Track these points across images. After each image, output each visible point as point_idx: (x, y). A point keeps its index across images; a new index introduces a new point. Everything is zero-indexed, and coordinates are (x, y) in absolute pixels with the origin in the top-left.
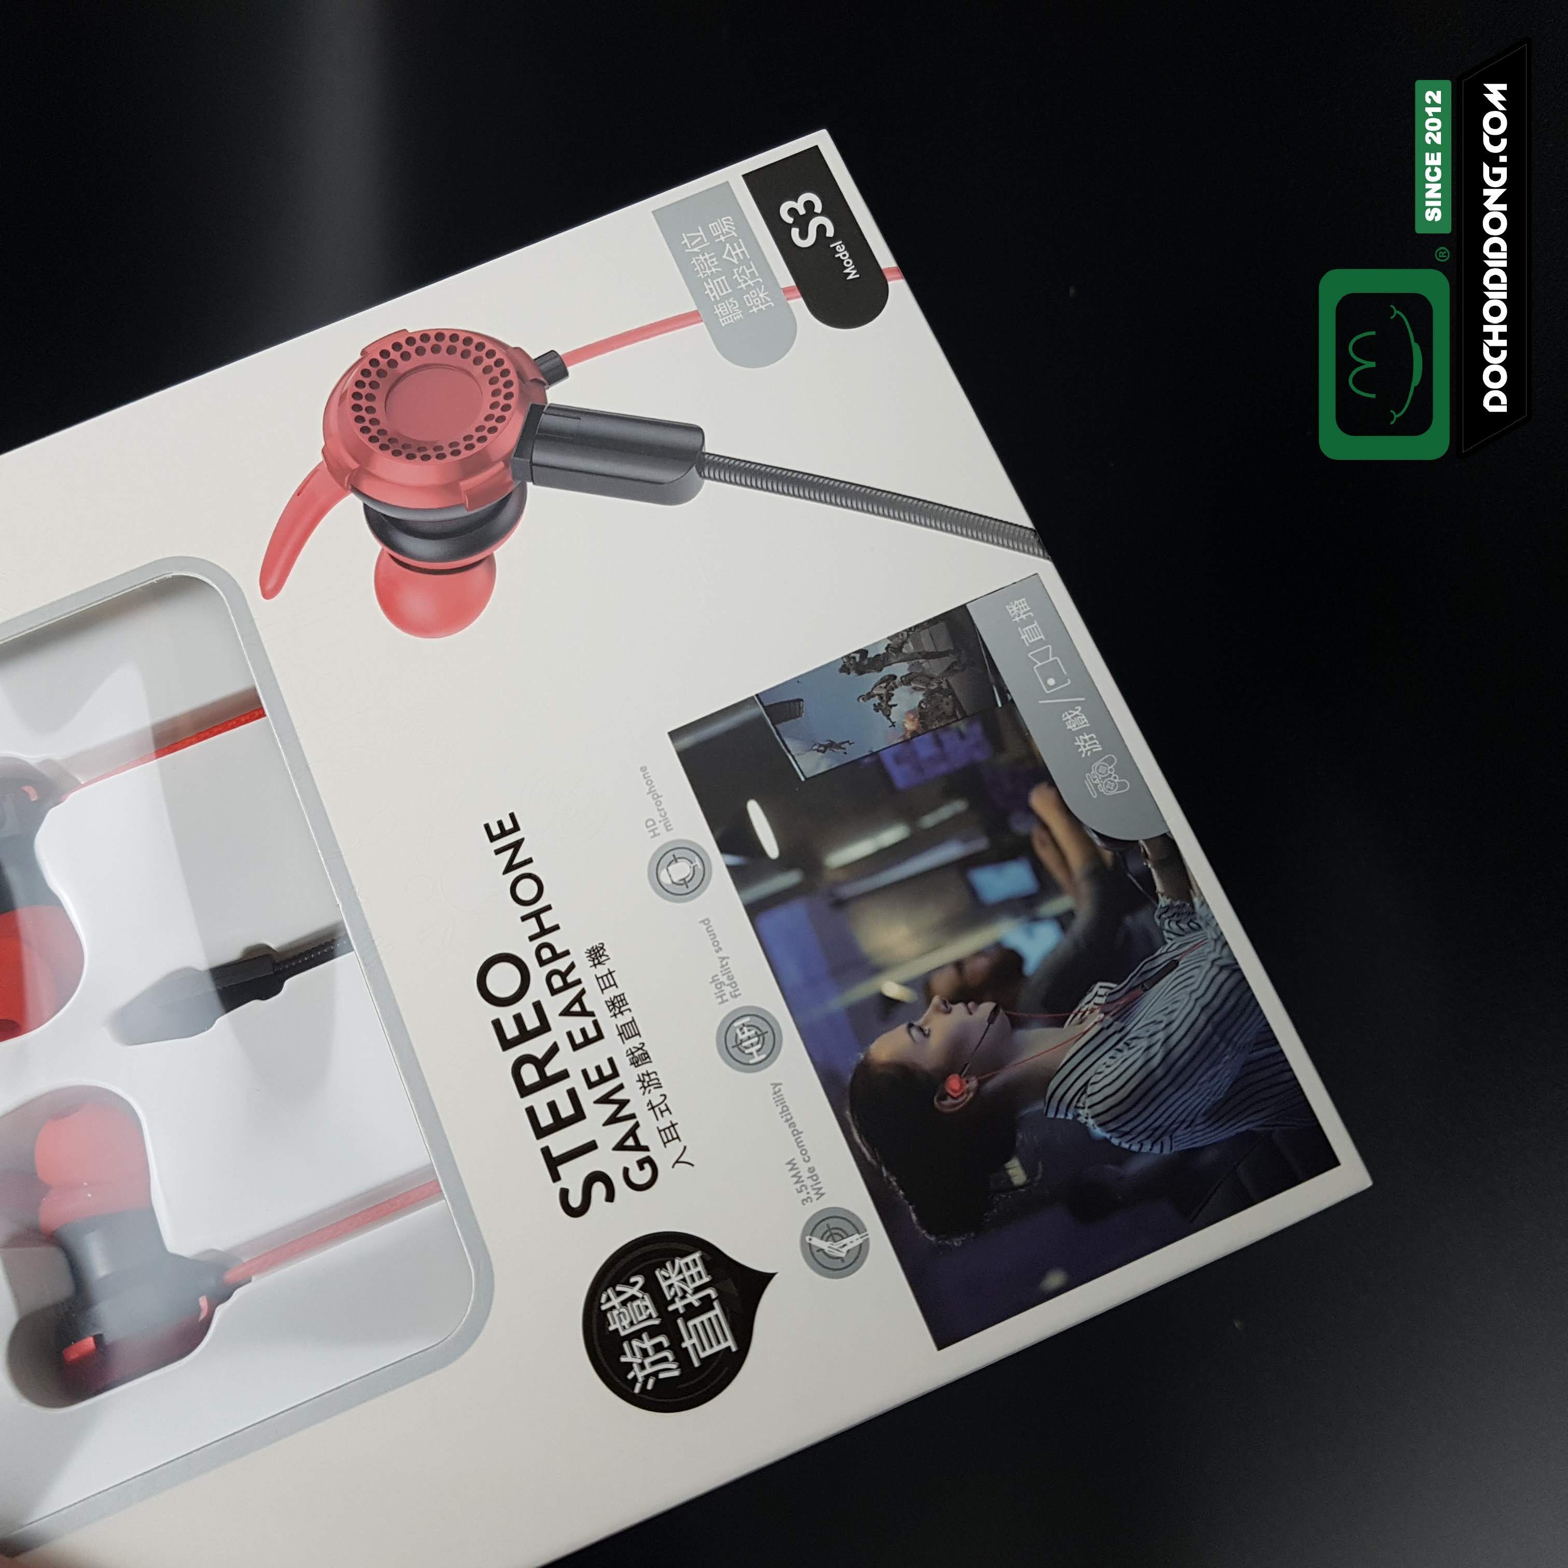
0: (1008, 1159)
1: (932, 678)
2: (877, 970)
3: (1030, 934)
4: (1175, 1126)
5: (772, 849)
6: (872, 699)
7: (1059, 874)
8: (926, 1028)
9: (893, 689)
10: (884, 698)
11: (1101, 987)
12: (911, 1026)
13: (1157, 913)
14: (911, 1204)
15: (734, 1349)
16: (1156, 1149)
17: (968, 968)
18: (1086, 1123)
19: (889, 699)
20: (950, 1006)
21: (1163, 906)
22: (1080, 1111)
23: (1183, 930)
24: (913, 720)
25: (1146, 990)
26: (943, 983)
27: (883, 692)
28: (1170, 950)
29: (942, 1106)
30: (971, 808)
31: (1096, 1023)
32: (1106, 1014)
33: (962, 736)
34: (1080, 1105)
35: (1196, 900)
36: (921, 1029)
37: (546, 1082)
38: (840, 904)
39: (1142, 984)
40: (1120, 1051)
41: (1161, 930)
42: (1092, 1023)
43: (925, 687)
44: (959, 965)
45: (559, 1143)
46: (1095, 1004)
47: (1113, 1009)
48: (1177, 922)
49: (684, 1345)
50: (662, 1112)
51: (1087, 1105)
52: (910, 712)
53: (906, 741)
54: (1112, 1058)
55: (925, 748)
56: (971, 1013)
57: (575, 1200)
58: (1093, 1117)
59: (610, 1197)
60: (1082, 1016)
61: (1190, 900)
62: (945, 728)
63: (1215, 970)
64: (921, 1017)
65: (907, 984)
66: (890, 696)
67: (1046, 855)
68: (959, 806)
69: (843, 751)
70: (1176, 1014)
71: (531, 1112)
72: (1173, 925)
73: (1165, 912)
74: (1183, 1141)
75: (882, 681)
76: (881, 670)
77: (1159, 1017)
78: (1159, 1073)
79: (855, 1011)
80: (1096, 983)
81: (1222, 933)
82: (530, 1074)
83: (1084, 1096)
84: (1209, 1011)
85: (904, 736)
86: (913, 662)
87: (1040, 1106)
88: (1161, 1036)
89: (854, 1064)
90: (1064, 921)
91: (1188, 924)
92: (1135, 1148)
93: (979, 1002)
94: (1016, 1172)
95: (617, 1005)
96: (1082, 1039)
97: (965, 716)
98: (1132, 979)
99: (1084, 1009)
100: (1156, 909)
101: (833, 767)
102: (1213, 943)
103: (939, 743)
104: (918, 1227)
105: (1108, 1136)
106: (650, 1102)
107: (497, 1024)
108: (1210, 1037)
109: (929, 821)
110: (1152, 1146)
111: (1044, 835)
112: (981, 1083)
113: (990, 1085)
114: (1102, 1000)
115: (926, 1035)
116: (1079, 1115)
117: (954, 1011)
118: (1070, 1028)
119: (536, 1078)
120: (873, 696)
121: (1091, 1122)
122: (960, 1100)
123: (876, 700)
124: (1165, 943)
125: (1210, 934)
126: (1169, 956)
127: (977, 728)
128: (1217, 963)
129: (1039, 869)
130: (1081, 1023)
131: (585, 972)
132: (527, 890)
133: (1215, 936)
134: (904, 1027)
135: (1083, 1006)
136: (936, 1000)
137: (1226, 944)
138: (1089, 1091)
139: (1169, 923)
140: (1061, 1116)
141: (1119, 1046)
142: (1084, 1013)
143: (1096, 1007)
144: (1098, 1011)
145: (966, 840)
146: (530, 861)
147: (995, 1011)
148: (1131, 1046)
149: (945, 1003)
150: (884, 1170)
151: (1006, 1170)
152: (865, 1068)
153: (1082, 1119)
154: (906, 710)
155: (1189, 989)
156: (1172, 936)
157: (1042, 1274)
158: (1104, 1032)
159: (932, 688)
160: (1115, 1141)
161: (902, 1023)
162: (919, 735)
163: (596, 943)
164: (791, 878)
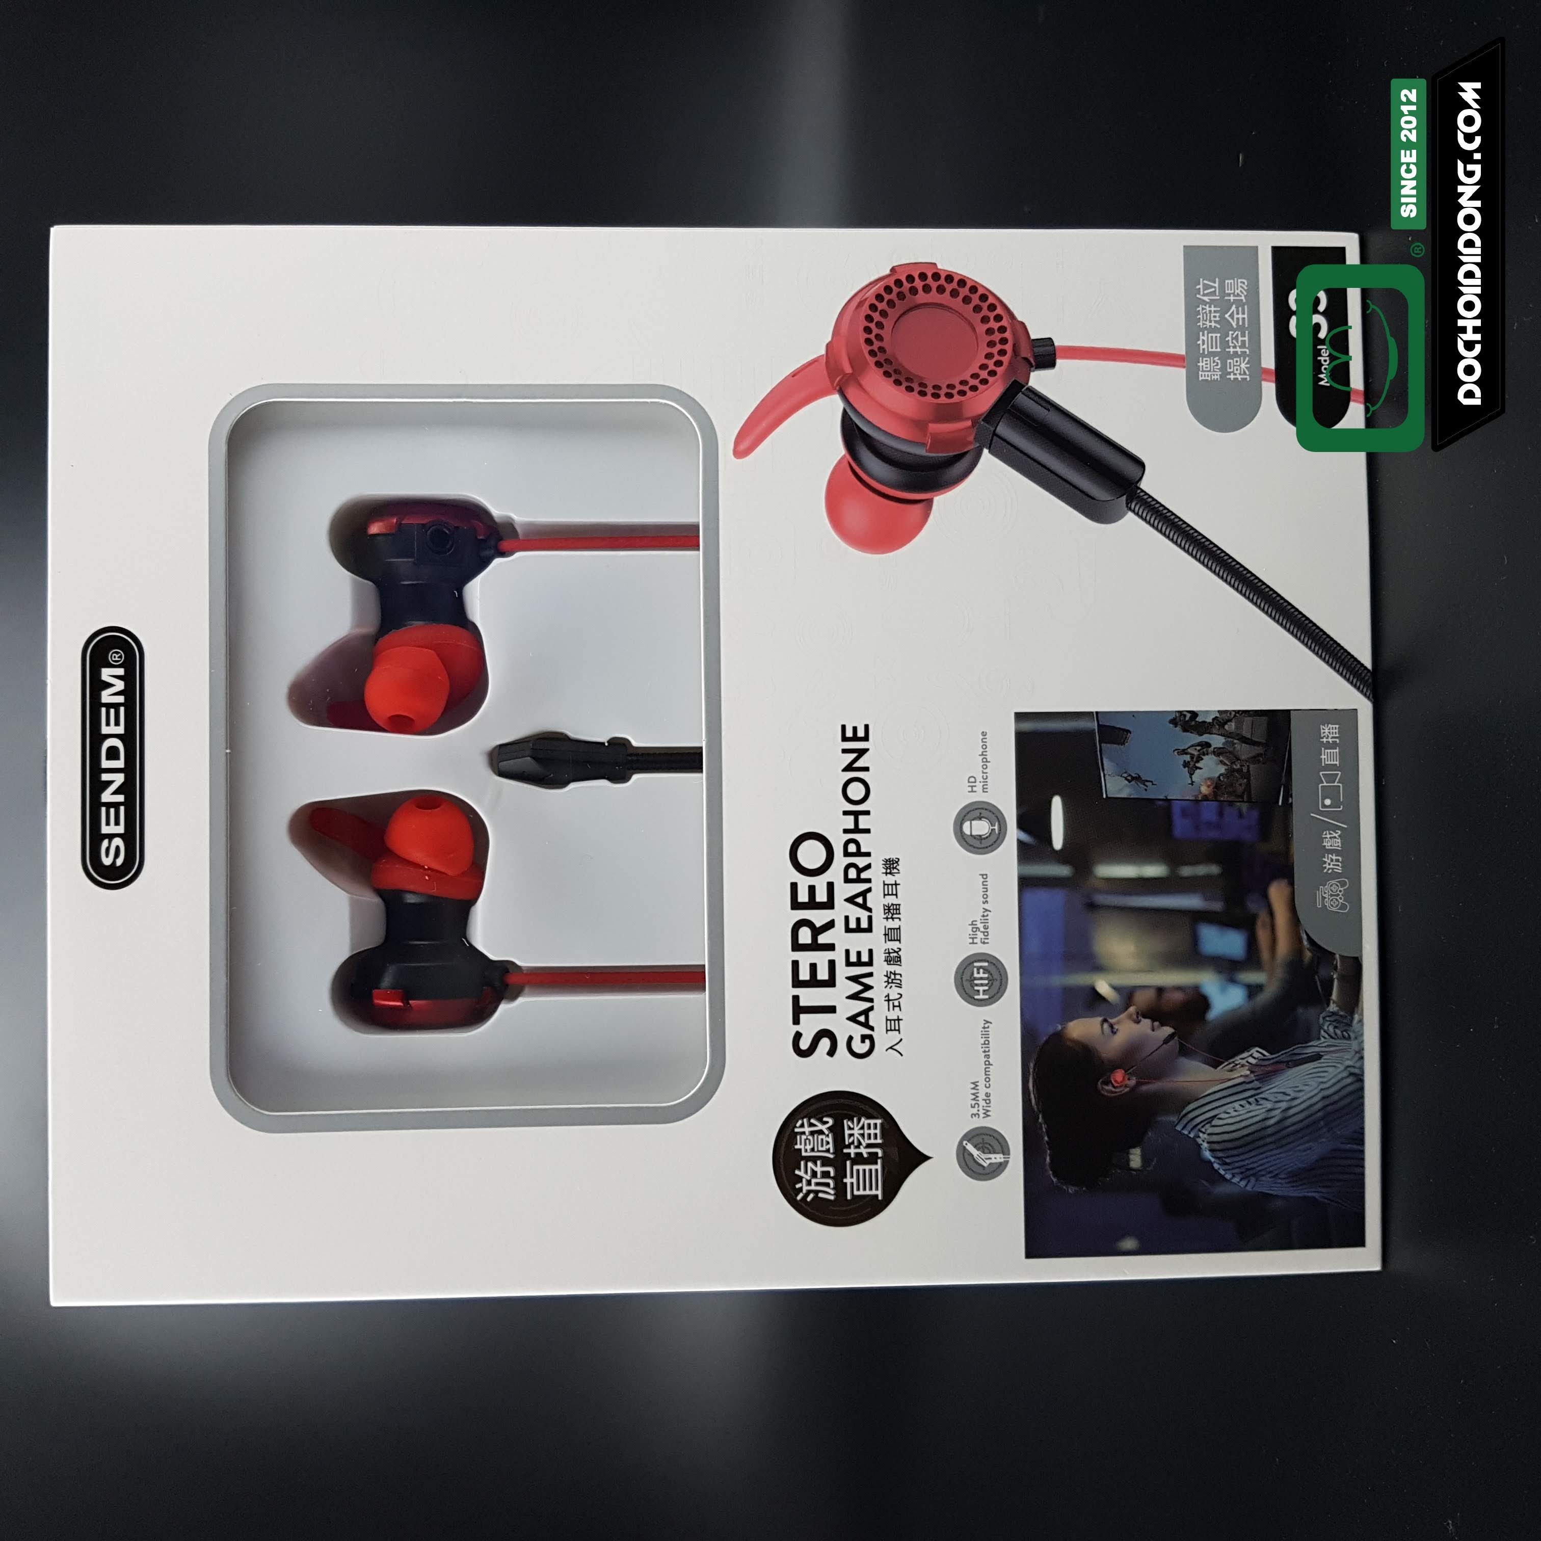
0: (1134, 1147)
1: (1238, 759)
2: (1098, 968)
3: (1223, 990)
4: (1263, 1173)
5: (1058, 842)
6: (1185, 756)
7: (1265, 955)
8: (1116, 1027)
9: (1204, 755)
10: (1195, 759)
11: (1257, 1051)
12: (1105, 1020)
13: (1324, 1014)
14: (1049, 1150)
15: (880, 1198)
16: (1243, 1184)
17: (1167, 996)
18: (1201, 1144)
19: (1198, 761)
20: (1140, 1018)
21: (1331, 1010)
22: (1201, 1135)
23: (1336, 1034)
24: (1209, 786)
25: (1289, 1067)
26: (1143, 999)
27: (1196, 753)
28: (1321, 1045)
29: (1103, 1088)
30: (1221, 875)
31: (1241, 1076)
32: (1252, 1072)
33: (1241, 815)
34: (1203, 1130)
35: (1356, 1017)
36: (1111, 1026)
37: (815, 946)
38: (1092, 906)
39: (1288, 1062)
40: (1250, 1103)
41: (1321, 1028)
42: (1239, 1075)
43: (1229, 764)
44: (1160, 990)
45: (809, 997)
46: (1247, 1062)
47: (1259, 1071)
48: (1335, 1027)
49: (845, 1180)
50: (894, 1006)
51: (1209, 1131)
52: (1209, 779)
53: (1196, 801)
54: (1241, 1106)
55: (1209, 812)
56: (1153, 1030)
57: (804, 1044)
58: (1208, 1143)
59: (832, 1052)
60: (1234, 1066)
61: (1352, 1013)
62: (1231, 803)
63: (1345, 1074)
64: (1116, 1017)
65: (1115, 988)
66: (1199, 759)
67: (1263, 936)
68: (1214, 869)
69: (1145, 787)
70: (1301, 1094)
71: (795, 964)
72: (1331, 1029)
73: (1329, 1016)
74: (1266, 1185)
75: (1199, 744)
76: (1202, 735)
77: (1289, 1091)
78: (1270, 1131)
79: (1069, 992)
80: (1256, 1046)
81: (1363, 1049)
82: (805, 936)
83: (1209, 1125)
84: (1327, 1102)
85: (1196, 796)
86: (1229, 739)
87: (1174, 1119)
88: (1284, 1105)
89: (1051, 1030)
90: (1253, 990)
91: (1342, 1032)
92: (1228, 1176)
93: (1163, 1024)
94: (1136, 1159)
95: (892, 911)
96: (1227, 1083)
97: (1249, 801)
98: (1282, 1055)
99: (1237, 1062)
100: (1324, 1010)
101: (1132, 797)
102: (1353, 1053)
103: (1221, 814)
104: (1048, 1167)
105: (1213, 1160)
106: (888, 996)
107: (794, 886)
108: (1319, 1120)
109: (1186, 871)
110: (1241, 1180)
111: (1268, 920)
112: (1139, 1084)
113: (1144, 1088)
114: (1253, 1061)
115: (1114, 1032)
116: (1199, 1137)
117: (1142, 1023)
118: (1221, 1072)
119: (809, 941)
120: (1186, 754)
121: (1205, 1145)
122: (1117, 1090)
123: (1187, 758)
124: (1319, 1039)
125: (1355, 1045)
126: (1317, 1049)
127: (1255, 814)
128: (1349, 1069)
129: (1252, 944)
130: (1231, 1071)
131: (876, 874)
132: (856, 791)
133: (1357, 1050)
134: (1100, 1019)
135: (1238, 1059)
136: (1132, 1009)
137: (1362, 1058)
138: (1214, 1123)
139: (1330, 1024)
140: (1186, 1132)
141: (1250, 1100)
142: (1237, 1065)
143: (1247, 1064)
144: (1247, 1068)
145: (1206, 899)
146: (866, 769)
147: (1171, 1037)
148: (1260, 1103)
149: (1138, 1013)
150: (1040, 1116)
151: (1128, 1153)
152: (1058, 1037)
153: (1199, 1141)
154: (1207, 775)
155: (1321, 1080)
156: (1326, 1036)
157: (1123, 1237)
158: (1244, 1085)
159: (1235, 767)
160: (1216, 1166)
161: (1100, 1016)
162: (1208, 800)
163: (893, 857)
164: (1063, 871)
